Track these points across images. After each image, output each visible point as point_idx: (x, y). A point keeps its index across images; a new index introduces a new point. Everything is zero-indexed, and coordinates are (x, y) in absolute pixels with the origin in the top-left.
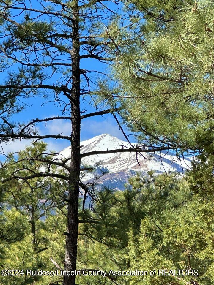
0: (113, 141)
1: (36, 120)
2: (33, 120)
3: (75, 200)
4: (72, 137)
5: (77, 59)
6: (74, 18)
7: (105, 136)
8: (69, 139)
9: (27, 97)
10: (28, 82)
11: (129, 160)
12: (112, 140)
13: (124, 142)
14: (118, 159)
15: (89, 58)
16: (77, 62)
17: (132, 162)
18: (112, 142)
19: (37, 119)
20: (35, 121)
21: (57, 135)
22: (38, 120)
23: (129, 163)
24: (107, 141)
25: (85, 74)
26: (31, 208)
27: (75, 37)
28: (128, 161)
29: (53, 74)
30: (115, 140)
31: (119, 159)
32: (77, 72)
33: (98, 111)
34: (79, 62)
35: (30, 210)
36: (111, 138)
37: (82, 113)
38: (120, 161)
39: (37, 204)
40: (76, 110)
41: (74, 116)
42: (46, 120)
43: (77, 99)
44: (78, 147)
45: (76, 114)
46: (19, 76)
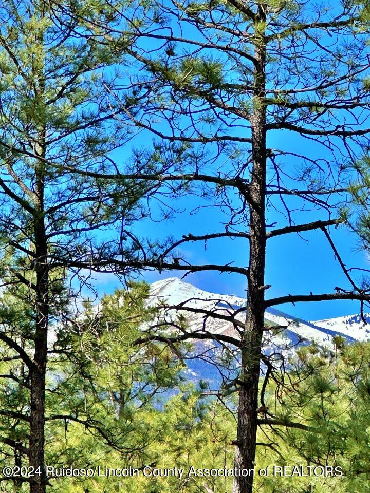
0: (186, 290)
1: (188, 236)
2: (184, 236)
3: (254, 382)
4: (251, 270)
5: (262, 129)
6: (258, 57)
7: (173, 281)
8: (245, 274)
9: (175, 197)
10: (167, 169)
11: (212, 324)
12: (184, 288)
13: (204, 292)
14: (193, 320)
15: (283, 129)
16: (261, 135)
17: (216, 326)
18: (183, 292)
19: (190, 235)
20: (187, 239)
21: (223, 265)
22: (191, 238)
23: (212, 329)
24: (176, 290)
25: (273, 157)
26: (118, 396)
27: (259, 90)
28: (210, 324)
29: (219, 154)
30: (189, 288)
31: (195, 321)
32: (261, 154)
33: (293, 225)
34: (264, 135)
35: (116, 399)
36: (183, 285)
37: (268, 226)
38: (196, 324)
39: (131, 390)
40: (259, 221)
41: (255, 232)
42: (206, 237)
43: (260, 201)
44: (260, 288)
45: (259, 228)
46: (151, 157)
